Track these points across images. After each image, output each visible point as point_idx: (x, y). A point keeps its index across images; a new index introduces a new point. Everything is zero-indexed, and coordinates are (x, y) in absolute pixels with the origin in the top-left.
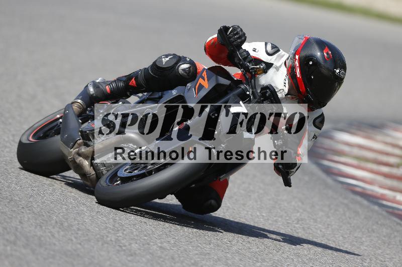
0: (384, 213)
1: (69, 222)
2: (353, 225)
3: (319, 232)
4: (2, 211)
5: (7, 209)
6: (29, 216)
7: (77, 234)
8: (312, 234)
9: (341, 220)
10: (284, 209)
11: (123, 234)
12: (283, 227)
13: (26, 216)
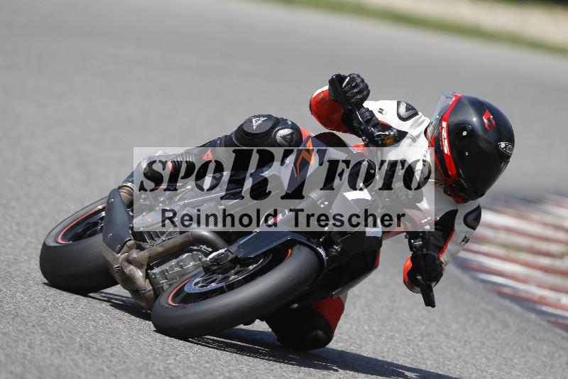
0: (544, 323)
1: (99, 345)
2: (500, 341)
3: (452, 351)
4: (4, 330)
5: (11, 328)
6: (43, 337)
7: (111, 361)
8: (443, 354)
9: (483, 335)
10: (402, 321)
11: (175, 359)
12: (401, 346)
13: (38, 338)
